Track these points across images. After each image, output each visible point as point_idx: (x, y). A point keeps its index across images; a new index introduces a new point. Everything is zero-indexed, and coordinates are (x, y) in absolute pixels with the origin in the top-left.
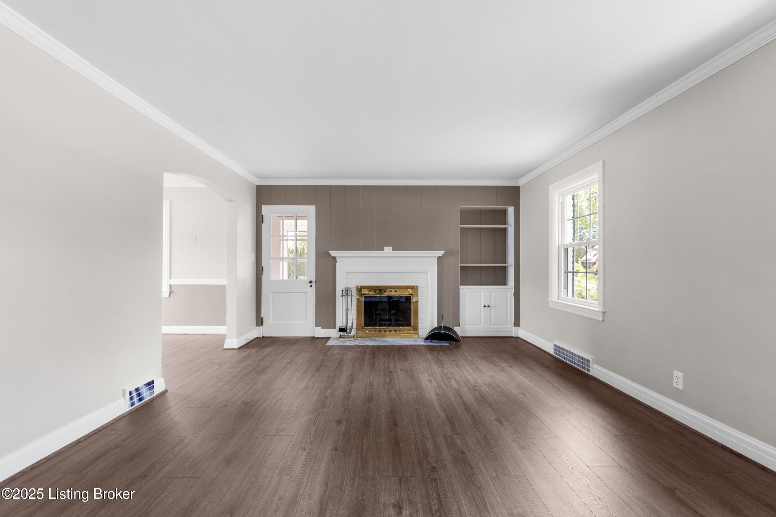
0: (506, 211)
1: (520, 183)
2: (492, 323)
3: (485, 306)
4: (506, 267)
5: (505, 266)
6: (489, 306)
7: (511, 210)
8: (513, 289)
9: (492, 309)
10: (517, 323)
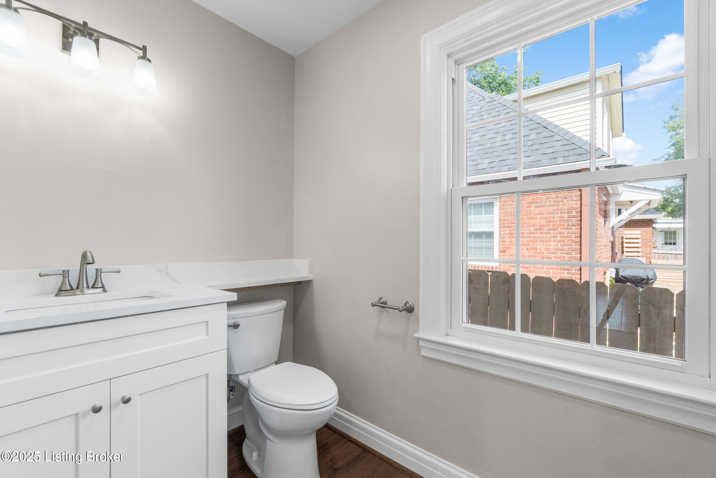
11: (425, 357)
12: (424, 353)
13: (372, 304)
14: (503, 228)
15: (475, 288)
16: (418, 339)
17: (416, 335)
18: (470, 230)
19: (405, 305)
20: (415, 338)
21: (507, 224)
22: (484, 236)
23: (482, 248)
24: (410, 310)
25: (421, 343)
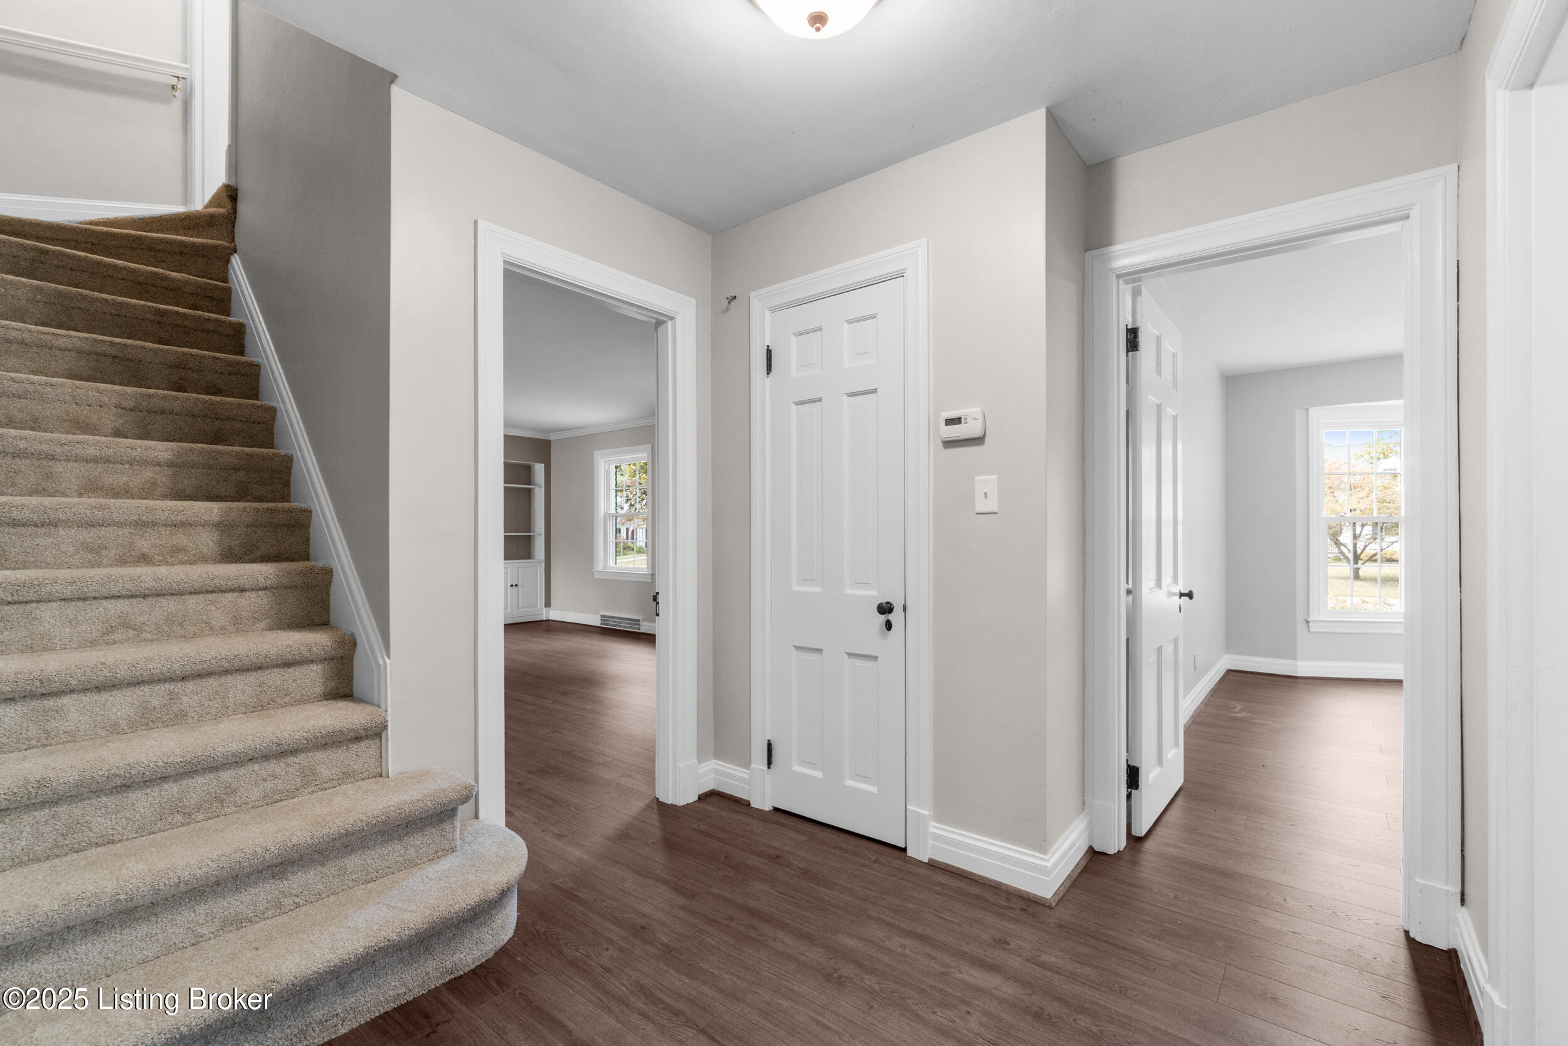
0: (531, 467)
1: (553, 437)
2: (520, 606)
3: (512, 586)
4: (532, 538)
5: (530, 536)
6: (516, 585)
7: (539, 469)
8: (544, 563)
9: (520, 589)
10: (548, 604)
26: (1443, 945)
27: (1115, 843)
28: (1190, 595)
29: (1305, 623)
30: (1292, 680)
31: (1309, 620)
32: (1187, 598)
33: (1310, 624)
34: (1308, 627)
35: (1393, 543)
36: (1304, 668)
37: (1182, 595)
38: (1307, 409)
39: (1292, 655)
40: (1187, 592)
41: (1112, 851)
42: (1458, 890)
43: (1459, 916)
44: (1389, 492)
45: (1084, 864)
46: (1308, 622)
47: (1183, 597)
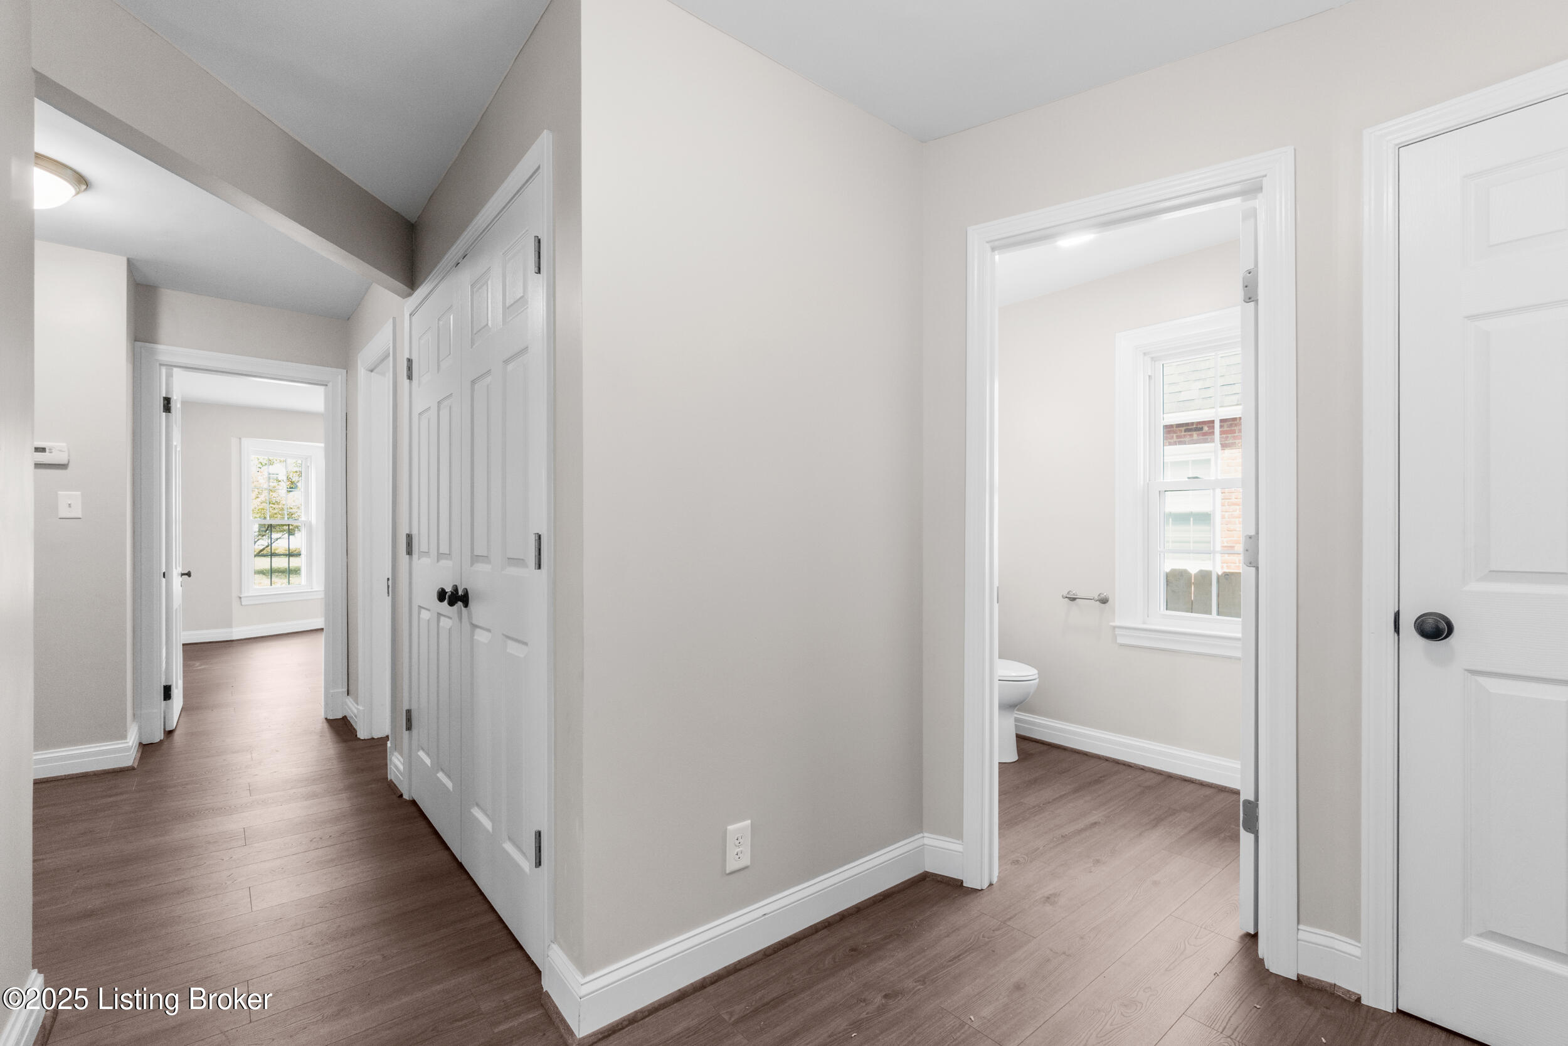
11: (1121, 645)
12: (1120, 640)
13: (1063, 596)
14: (1228, 505)
15: (1173, 591)
16: (1114, 627)
17: (1111, 624)
18: (1168, 510)
19: (1099, 595)
20: (1111, 626)
21: (1236, 498)
22: (1193, 520)
23: (1190, 542)
24: (1104, 601)
25: (1118, 631)
26: (340, 716)
27: (158, 736)
28: (189, 574)
29: (238, 598)
30: (230, 643)
31: (241, 596)
32: (186, 576)
33: (242, 599)
34: (241, 602)
35: (277, 539)
36: (237, 633)
37: (183, 574)
38: (240, 439)
39: (230, 626)
40: (186, 572)
41: (157, 740)
42: (346, 690)
43: (347, 700)
44: (274, 494)
45: (139, 756)
46: (240, 598)
47: (183, 576)
